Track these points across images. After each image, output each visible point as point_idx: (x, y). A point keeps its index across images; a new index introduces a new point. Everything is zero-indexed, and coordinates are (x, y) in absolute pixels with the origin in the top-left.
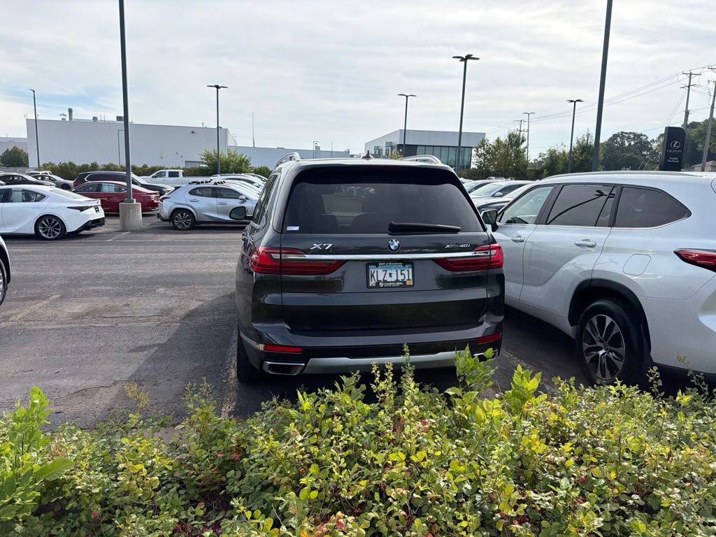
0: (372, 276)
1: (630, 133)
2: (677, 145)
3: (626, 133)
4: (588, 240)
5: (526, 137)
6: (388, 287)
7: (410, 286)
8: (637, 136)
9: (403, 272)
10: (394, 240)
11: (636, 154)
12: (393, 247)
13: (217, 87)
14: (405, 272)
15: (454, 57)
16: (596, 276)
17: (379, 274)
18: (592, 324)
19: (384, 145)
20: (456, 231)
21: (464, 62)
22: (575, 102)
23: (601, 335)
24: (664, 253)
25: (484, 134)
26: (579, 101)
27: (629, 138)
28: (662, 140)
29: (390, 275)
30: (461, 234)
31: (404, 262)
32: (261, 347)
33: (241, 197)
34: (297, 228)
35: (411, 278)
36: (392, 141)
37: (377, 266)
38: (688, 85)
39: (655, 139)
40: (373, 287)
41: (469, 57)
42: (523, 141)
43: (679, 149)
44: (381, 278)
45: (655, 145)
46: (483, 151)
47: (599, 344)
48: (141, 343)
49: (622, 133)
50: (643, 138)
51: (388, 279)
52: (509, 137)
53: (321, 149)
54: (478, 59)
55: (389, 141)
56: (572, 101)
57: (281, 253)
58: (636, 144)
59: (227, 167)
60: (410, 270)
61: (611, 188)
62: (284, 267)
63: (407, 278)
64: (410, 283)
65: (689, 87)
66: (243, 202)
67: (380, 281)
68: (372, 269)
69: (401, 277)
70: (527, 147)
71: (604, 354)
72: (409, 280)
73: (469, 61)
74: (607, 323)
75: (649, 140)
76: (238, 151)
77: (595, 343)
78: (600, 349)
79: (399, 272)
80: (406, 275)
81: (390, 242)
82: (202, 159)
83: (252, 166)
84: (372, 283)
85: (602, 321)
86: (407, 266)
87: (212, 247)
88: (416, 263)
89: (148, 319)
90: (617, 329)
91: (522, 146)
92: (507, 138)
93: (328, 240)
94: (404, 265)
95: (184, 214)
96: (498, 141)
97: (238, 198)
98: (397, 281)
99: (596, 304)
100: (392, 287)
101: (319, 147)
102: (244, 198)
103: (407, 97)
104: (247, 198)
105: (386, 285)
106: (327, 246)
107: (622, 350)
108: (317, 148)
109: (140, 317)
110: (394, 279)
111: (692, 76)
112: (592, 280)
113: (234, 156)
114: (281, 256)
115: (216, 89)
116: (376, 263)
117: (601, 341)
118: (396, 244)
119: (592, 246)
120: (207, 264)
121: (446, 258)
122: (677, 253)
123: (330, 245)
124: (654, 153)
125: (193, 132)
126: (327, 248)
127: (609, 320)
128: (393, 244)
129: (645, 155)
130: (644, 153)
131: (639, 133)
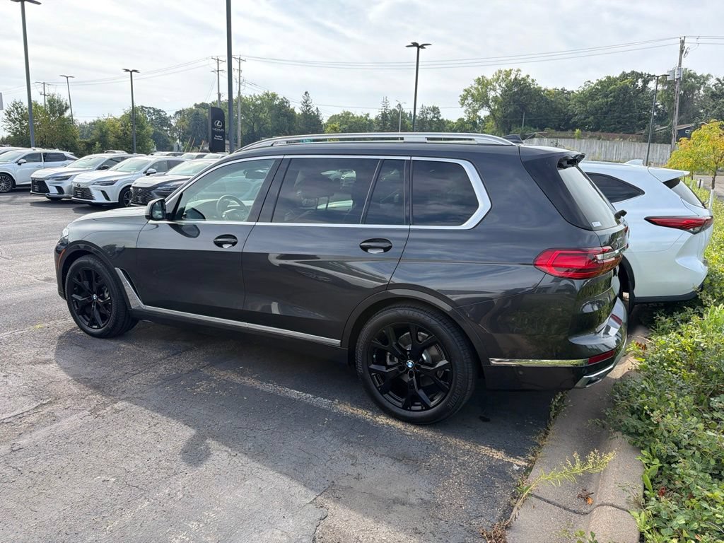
1: (150, 108)
2: (220, 124)
3: (146, 108)
8: (157, 112)
11: (158, 128)
22: (131, 72)
26: (135, 71)
27: (149, 112)
28: (179, 117)
38: (217, 69)
39: (172, 116)
43: (221, 128)
45: (173, 122)
49: (142, 107)
50: (162, 114)
52: (49, 101)
56: (127, 70)
58: (156, 119)
65: (218, 71)
75: (168, 116)
92: (47, 103)
111: (220, 62)
122: (648, 220)
124: (174, 130)
129: (167, 131)
130: (165, 128)
131: (158, 108)
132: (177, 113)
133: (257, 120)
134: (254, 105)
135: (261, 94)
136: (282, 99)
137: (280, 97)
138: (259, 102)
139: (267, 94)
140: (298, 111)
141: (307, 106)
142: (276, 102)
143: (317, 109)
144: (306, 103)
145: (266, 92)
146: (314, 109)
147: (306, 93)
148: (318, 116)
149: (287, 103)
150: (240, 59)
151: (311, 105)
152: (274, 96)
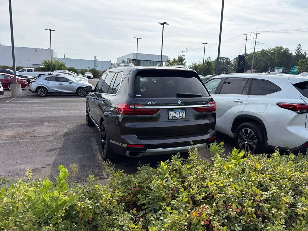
0: (170, 115)
1: (224, 57)
2: (242, 62)
3: (222, 57)
4: (240, 100)
5: (185, 58)
6: (177, 119)
7: (185, 119)
8: (226, 59)
9: (182, 113)
10: (180, 100)
11: (225, 66)
12: (179, 103)
13: (50, 30)
14: (183, 113)
15: (158, 23)
16: (243, 113)
17: (173, 114)
18: (242, 132)
19: (126, 59)
20: (201, 96)
21: (162, 25)
22: (205, 44)
23: (246, 136)
24: (272, 104)
25: (168, 56)
26: (207, 44)
27: (223, 59)
28: (235, 60)
29: (177, 114)
30: (203, 97)
31: (182, 109)
32: (125, 146)
33: (70, 81)
34: (140, 95)
35: (185, 115)
36: (130, 58)
37: (172, 111)
38: (246, 39)
39: (232, 60)
40: (171, 119)
41: (165, 23)
42: (184, 60)
43: (243, 64)
44: (173, 116)
45: (232, 62)
46: (168, 64)
47: (245, 139)
48: (50, 148)
50: (228, 59)
51: (176, 116)
52: (179, 58)
53: (98, 60)
54: (168, 24)
55: (128, 58)
56: (204, 44)
57: (134, 106)
58: (225, 62)
59: (55, 67)
60: (184, 112)
61: (248, 80)
62: (136, 112)
63: (183, 115)
64: (184, 117)
65: (246, 40)
66: (70, 84)
67: (173, 117)
68: (170, 112)
69: (181, 115)
70: (186, 62)
71: (247, 143)
72: (184, 116)
73: (164, 25)
74: (249, 132)
75: (230, 60)
76: (59, 60)
77: (244, 139)
78: (246, 141)
79: (180, 113)
80: (183, 114)
81: (178, 101)
82: (42, 63)
83: (66, 67)
84: (170, 118)
85: (246, 131)
86: (183, 110)
87: (60, 105)
88: (186, 109)
89: (47, 137)
90: (253, 133)
91: (184, 62)
92: (178, 58)
93: (154, 100)
94: (182, 110)
95: (43, 89)
96: (174, 59)
97: (68, 82)
98: (180, 117)
99: (243, 124)
100: (178, 119)
101: (97, 59)
102: (71, 81)
103: (137, 39)
104: (72, 82)
105: (176, 118)
106: (154, 103)
107: (255, 141)
108: (96, 59)
109: (43, 136)
110: (178, 116)
111: (248, 35)
112: (242, 115)
113: (57, 62)
114: (134, 107)
115: (49, 31)
116: (172, 109)
117: (246, 138)
118: (180, 102)
119: (242, 102)
120: (61, 112)
121: (198, 107)
122: (277, 104)
123: (155, 102)
124: (232, 66)
125: (36, 51)
126: (154, 104)
127: (249, 130)
128: (179, 102)
129: (229, 66)
130: (229, 65)
131: (227, 57)
132: (235, 58)
133: (270, 59)
134: (270, 53)
135: (274, 48)
136: (285, 49)
137: (285, 48)
138: (273, 51)
139: (277, 47)
140: (294, 54)
141: (299, 51)
142: (282, 51)
143: (305, 52)
144: (298, 50)
145: (277, 46)
146: (303, 52)
147: (299, 45)
148: (306, 55)
149: (288, 50)
150: (257, 33)
151: (301, 50)
152: (281, 48)
